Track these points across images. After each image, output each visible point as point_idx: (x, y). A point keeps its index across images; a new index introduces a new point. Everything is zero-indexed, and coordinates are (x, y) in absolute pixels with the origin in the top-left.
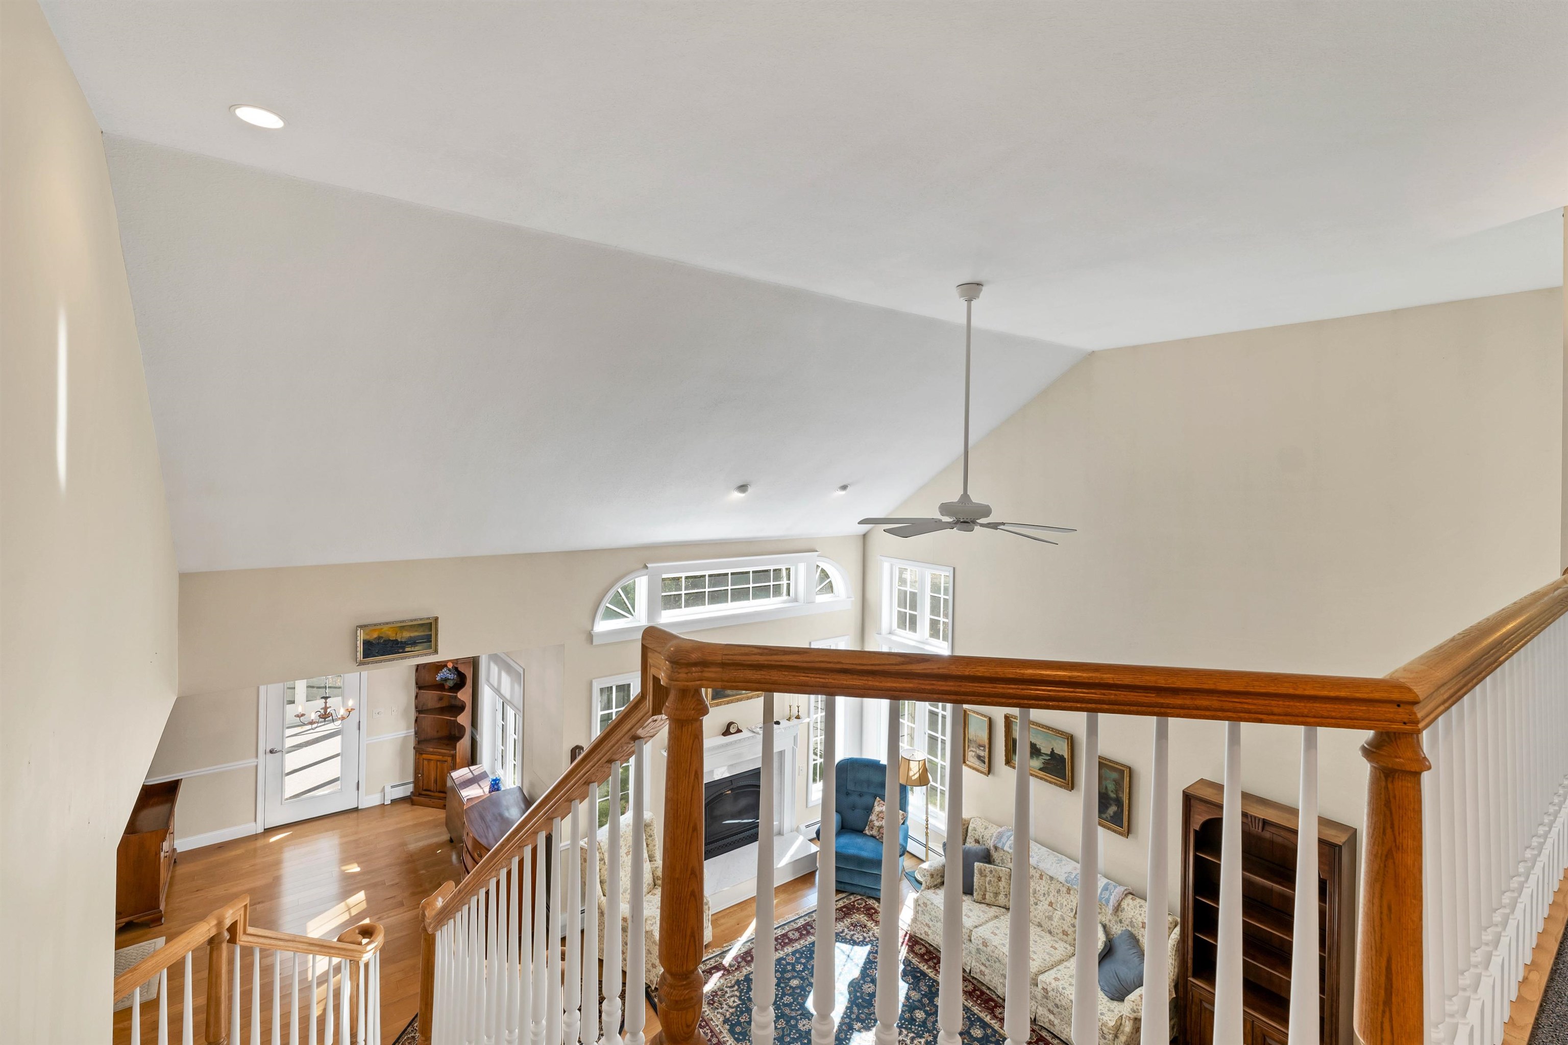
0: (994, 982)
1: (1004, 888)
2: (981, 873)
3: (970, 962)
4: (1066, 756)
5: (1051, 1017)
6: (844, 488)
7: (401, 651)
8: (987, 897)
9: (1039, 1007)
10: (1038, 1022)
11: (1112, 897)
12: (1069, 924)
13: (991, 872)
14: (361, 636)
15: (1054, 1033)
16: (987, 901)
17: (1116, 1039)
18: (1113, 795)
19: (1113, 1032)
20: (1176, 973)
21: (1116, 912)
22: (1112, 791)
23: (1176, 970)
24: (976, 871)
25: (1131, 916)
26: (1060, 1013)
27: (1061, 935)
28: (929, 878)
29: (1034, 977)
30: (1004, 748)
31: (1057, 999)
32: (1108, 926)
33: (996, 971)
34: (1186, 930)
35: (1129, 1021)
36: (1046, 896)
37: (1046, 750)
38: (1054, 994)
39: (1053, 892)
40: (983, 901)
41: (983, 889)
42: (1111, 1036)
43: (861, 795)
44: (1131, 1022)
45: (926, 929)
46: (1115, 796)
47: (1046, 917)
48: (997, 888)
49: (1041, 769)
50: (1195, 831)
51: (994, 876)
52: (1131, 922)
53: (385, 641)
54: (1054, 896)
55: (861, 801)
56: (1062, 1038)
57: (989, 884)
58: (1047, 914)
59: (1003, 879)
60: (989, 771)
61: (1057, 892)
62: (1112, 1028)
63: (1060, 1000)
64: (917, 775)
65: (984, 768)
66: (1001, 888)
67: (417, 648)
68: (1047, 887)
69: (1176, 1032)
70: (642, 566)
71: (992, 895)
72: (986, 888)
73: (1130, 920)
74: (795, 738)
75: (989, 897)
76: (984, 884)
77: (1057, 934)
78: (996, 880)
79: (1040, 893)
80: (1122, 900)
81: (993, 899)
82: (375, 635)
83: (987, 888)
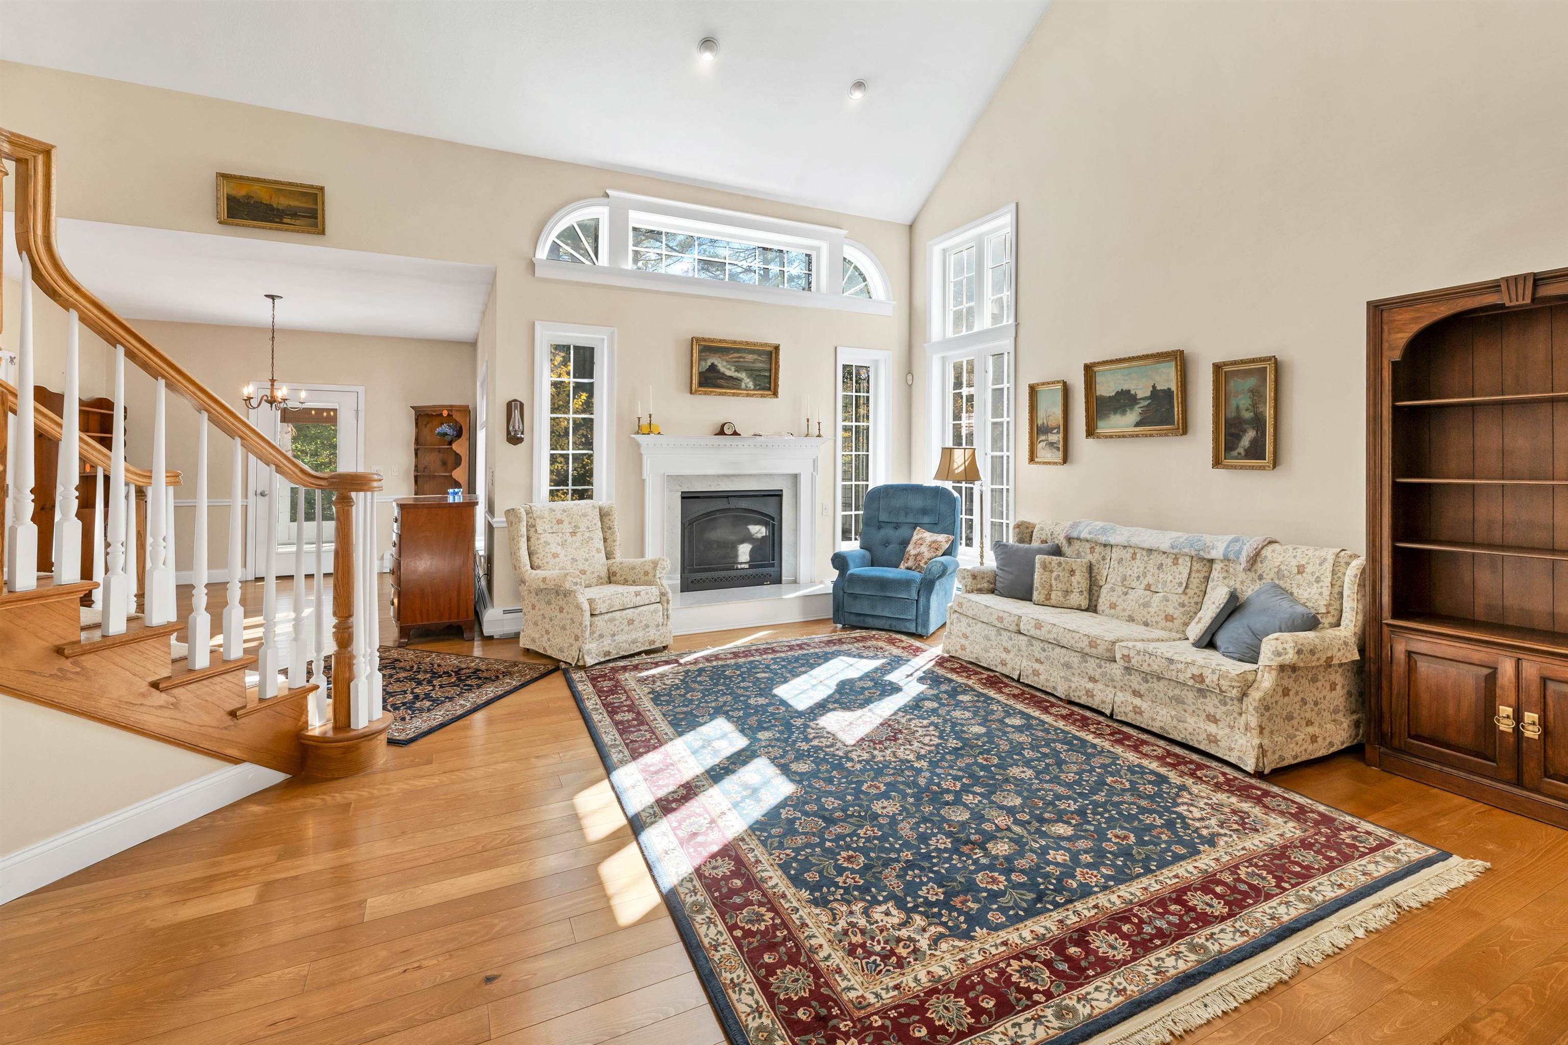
0: (1052, 679)
1: (1079, 583)
2: (1045, 567)
3: (1019, 663)
4: (1174, 388)
5: (1137, 701)
6: (859, 85)
7: (277, 220)
8: (1053, 596)
9: (1119, 693)
10: (1117, 715)
11: (1245, 547)
12: (1176, 605)
13: (1060, 564)
14: (226, 190)
15: (1142, 726)
16: (1053, 602)
17: (1245, 698)
18: (1248, 415)
19: (1238, 684)
20: (1359, 623)
21: (1252, 565)
22: (1247, 410)
23: (1360, 617)
24: (1037, 565)
25: (1277, 564)
26: (1150, 690)
27: (1163, 623)
28: (970, 580)
29: (1110, 647)
30: (1084, 414)
31: (1145, 665)
32: (1239, 590)
33: (1056, 662)
34: (1378, 540)
35: (1269, 672)
36: (1142, 578)
37: (1142, 390)
38: (1140, 658)
39: (1152, 569)
40: (1047, 603)
41: (1047, 587)
42: (1235, 691)
43: (897, 526)
44: (1274, 673)
45: (963, 641)
46: (1252, 414)
47: (1139, 606)
48: (1068, 585)
49: (1138, 424)
50: (1394, 364)
51: (1064, 569)
52: (1279, 571)
53: (256, 202)
54: (1153, 575)
55: (895, 535)
56: (1154, 730)
57: (1056, 579)
58: (1141, 601)
59: (1077, 573)
60: (1065, 460)
61: (1158, 568)
62: (1236, 677)
63: (1149, 665)
64: (962, 468)
65: (1058, 456)
66: (1075, 584)
67: (298, 222)
68: (1142, 566)
69: (1363, 736)
70: (602, 193)
71: (1060, 594)
72: (1051, 586)
73: (1276, 570)
74: (815, 462)
75: (1056, 596)
76: (1049, 580)
77: (1157, 623)
78: (1067, 575)
79: (1132, 578)
80: (1262, 548)
81: (1062, 599)
82: (243, 192)
83: (1054, 585)
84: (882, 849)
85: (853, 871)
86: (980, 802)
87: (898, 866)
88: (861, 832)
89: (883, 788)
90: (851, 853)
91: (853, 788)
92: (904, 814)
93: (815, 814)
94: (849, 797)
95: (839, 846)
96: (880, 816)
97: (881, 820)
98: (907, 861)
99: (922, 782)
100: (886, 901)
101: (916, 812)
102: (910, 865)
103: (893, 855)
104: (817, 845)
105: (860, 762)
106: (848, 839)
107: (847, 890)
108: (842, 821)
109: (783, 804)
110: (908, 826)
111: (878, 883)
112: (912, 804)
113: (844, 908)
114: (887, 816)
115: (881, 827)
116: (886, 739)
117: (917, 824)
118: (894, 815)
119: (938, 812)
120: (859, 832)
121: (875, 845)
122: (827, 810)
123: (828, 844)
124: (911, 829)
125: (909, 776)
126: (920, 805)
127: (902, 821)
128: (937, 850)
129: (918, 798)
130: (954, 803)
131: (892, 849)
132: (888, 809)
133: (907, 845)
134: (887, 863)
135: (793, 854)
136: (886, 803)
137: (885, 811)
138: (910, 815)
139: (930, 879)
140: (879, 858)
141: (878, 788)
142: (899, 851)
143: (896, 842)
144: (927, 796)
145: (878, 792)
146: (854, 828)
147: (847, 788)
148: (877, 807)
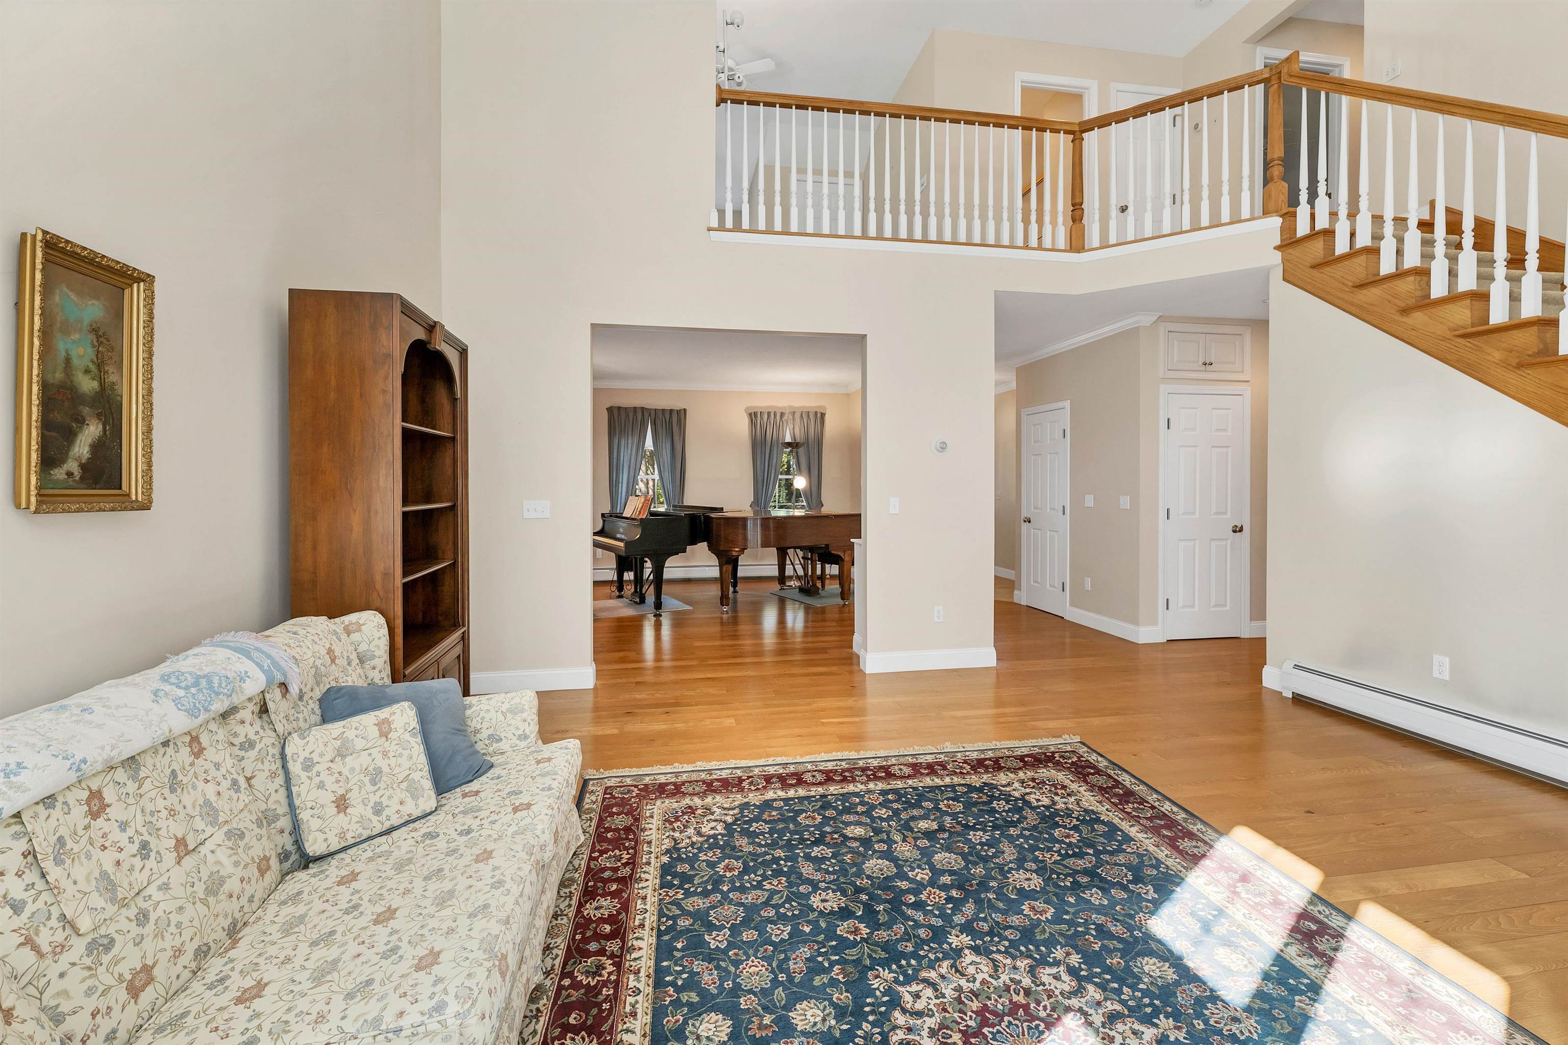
84: (1036, 839)
85: (1065, 827)
86: (913, 869)
87: (1025, 825)
88: (1056, 857)
89: (1025, 908)
90: (1067, 841)
91: (1067, 913)
92: (1006, 868)
93: (1114, 885)
94: (1072, 900)
95: (1080, 848)
96: (1035, 871)
97: (1034, 867)
98: (1015, 826)
99: (969, 909)
100: (1038, 807)
101: (992, 869)
102: (1013, 824)
103: (1027, 833)
104: (1101, 852)
105: (1057, 963)
106: (1070, 852)
107: (1069, 816)
108: (1078, 872)
109: (1157, 904)
110: (1005, 855)
111: (1043, 818)
112: (994, 879)
113: (1070, 806)
114: (1027, 870)
115: (1036, 860)
116: (1000, 1016)
117: (995, 856)
118: (1017, 870)
119: (967, 865)
120: (1059, 858)
121: (1042, 843)
122: (1099, 888)
123: (1091, 851)
124: (1003, 852)
125: (985, 920)
126: (984, 877)
127: (1011, 862)
128: (985, 831)
129: (983, 885)
130: (943, 872)
131: (1027, 838)
132: (1023, 876)
133: (1011, 839)
134: (1035, 828)
135: (1124, 847)
136: (1026, 885)
137: (1028, 875)
138: (1001, 868)
139: (999, 813)
140: (1041, 833)
141: (1032, 908)
142: (1021, 836)
143: (1022, 843)
144: (971, 886)
145: (1033, 903)
146: (1064, 863)
147: (1074, 914)
148: (1036, 882)
